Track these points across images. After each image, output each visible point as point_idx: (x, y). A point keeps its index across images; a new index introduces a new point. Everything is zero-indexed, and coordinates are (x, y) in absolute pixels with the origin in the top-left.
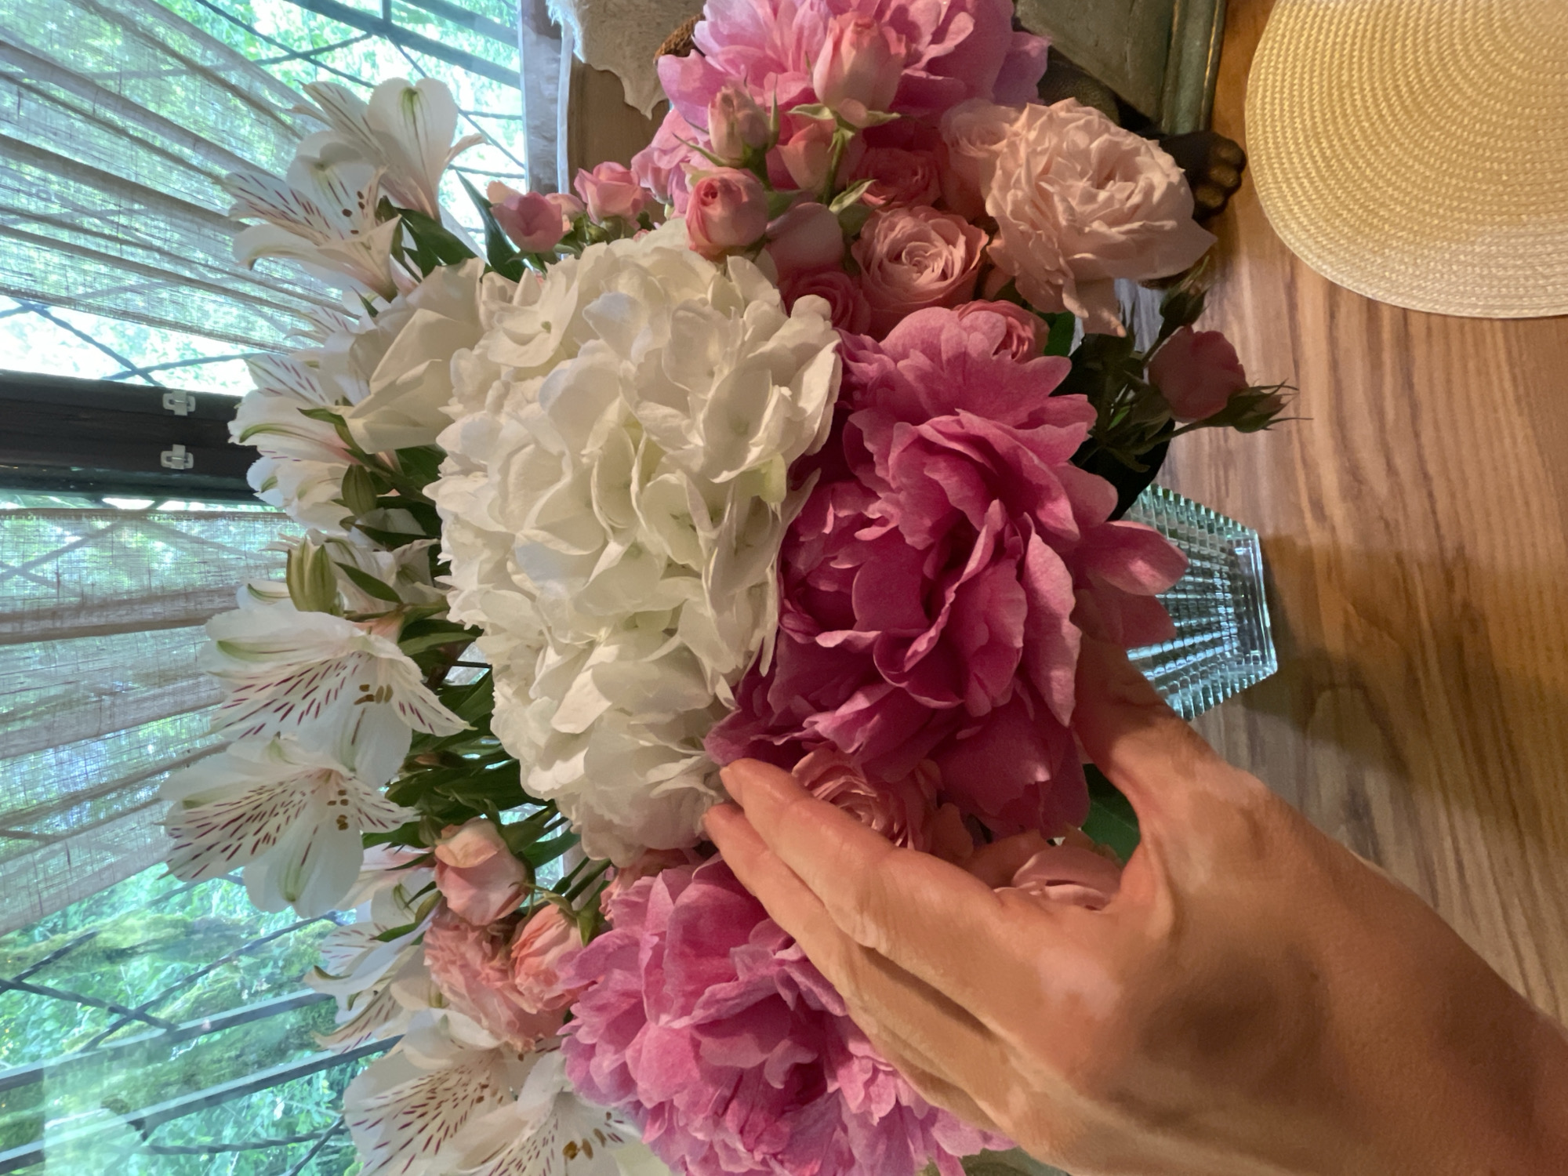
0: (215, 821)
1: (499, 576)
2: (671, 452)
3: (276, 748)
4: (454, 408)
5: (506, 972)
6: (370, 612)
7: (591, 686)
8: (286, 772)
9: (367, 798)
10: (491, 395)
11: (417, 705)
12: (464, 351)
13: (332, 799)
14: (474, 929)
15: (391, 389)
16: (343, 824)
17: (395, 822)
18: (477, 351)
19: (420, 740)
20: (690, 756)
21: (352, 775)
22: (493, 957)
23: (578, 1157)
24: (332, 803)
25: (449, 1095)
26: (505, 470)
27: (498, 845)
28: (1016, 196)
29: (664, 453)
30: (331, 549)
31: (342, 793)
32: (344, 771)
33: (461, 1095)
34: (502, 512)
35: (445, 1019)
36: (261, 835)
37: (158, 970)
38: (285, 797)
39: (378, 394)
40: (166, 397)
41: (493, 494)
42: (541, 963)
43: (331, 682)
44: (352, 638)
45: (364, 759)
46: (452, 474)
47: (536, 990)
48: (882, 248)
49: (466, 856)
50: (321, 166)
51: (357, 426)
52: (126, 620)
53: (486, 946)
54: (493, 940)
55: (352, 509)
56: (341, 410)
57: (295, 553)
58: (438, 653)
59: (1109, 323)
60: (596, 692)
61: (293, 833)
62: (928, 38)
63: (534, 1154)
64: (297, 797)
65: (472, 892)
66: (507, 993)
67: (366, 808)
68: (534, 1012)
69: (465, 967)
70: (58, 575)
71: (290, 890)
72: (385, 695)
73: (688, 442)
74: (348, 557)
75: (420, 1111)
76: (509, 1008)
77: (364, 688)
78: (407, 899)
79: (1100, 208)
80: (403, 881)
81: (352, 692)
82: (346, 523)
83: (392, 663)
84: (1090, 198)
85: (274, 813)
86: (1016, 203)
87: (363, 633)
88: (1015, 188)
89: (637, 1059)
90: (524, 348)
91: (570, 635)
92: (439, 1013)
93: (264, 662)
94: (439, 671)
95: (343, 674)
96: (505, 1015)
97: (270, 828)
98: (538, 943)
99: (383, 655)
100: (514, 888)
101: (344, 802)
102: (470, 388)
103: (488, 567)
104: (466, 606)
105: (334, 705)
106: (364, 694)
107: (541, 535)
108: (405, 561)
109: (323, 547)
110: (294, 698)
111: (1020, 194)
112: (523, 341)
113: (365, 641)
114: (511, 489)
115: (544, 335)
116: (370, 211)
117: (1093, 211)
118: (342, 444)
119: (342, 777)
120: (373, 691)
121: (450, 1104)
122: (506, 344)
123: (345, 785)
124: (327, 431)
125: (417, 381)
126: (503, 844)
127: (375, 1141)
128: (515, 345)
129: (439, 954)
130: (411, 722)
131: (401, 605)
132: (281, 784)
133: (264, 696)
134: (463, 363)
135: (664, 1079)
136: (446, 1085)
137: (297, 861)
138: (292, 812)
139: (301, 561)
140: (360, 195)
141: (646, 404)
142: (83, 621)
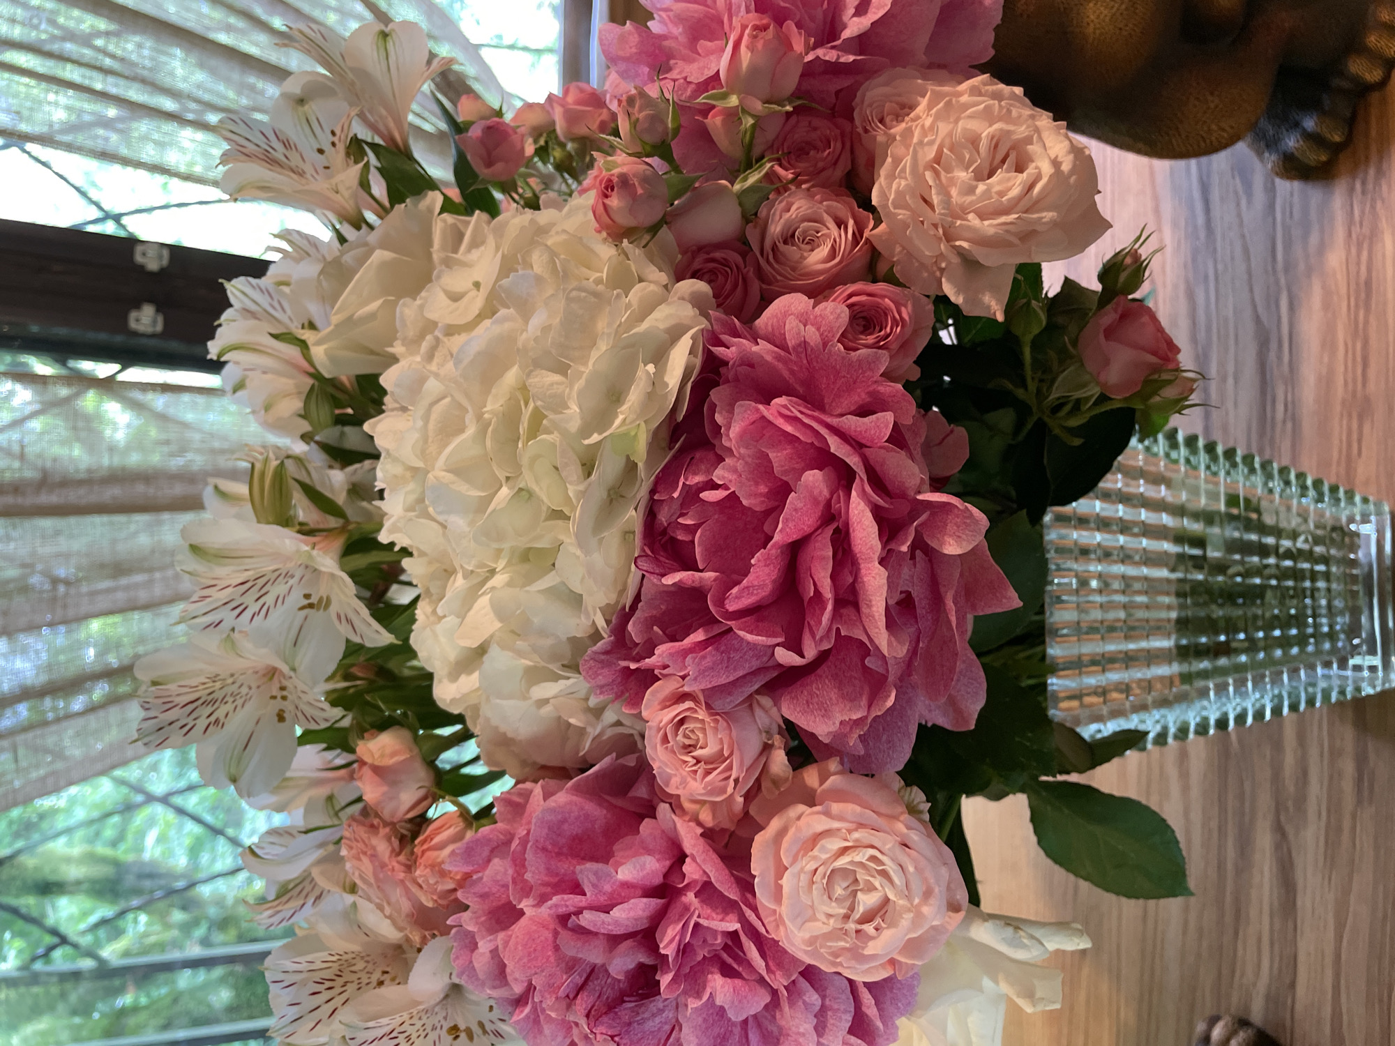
0: (177, 700)
1: (419, 507)
2: (551, 416)
3: (229, 641)
4: (397, 349)
5: (409, 868)
6: (321, 526)
7: (488, 609)
8: (238, 664)
9: (302, 695)
10: (425, 346)
11: (352, 616)
12: (408, 300)
13: (274, 694)
14: (386, 824)
15: (349, 322)
16: (281, 717)
17: (326, 720)
18: (418, 302)
19: (353, 649)
20: (568, 678)
21: (292, 674)
22: (398, 854)
23: (459, 1040)
24: (274, 697)
25: (354, 977)
26: (426, 418)
27: (411, 751)
28: (899, 184)
29: (546, 417)
30: (289, 464)
31: (283, 688)
32: (285, 668)
33: (365, 981)
34: (423, 452)
35: (354, 905)
36: (213, 719)
37: (85, 914)
38: (234, 688)
39: (337, 326)
40: (139, 249)
41: (416, 435)
42: (438, 857)
43: (279, 589)
44: (298, 551)
45: (305, 658)
46: (393, 410)
47: (432, 881)
48: (776, 228)
49: (382, 756)
50: (301, 101)
51: (318, 353)
52: (84, 501)
53: (396, 843)
54: (402, 839)
55: (311, 423)
56: (307, 335)
57: (258, 466)
58: (381, 570)
59: (989, 307)
60: (492, 615)
61: (239, 721)
62: (851, 11)
63: (423, 1034)
64: (244, 690)
65: (385, 789)
66: (408, 884)
67: (302, 706)
68: (430, 905)
69: (374, 856)
70: (22, 447)
71: (233, 771)
72: (325, 604)
73: (568, 408)
74: (304, 472)
75: (328, 984)
76: (409, 899)
77: (307, 596)
78: (337, 808)
79: (979, 200)
80: (336, 792)
81: (296, 599)
82: (306, 437)
83: (333, 576)
84: (971, 190)
85: (224, 701)
86: (898, 192)
87: (307, 548)
88: (901, 178)
89: (506, 943)
90: (456, 304)
91: (473, 562)
92: (349, 899)
93: (225, 565)
94: (381, 588)
95: (291, 582)
96: (406, 906)
97: (220, 713)
98: (437, 840)
99: (323, 569)
100: (422, 793)
101: (284, 698)
102: (411, 333)
103: (412, 498)
104: (394, 530)
105: (281, 609)
106: (306, 602)
107: (449, 477)
108: (355, 479)
109: (282, 463)
110: (249, 599)
111: (903, 183)
112: (455, 297)
113: (310, 557)
114: (431, 434)
115: (474, 292)
116: (341, 147)
117: (971, 203)
118: (305, 364)
119: (284, 676)
120: (314, 600)
121: (354, 986)
122: (442, 299)
123: (285, 683)
124: (292, 352)
125: (372, 316)
126: (416, 751)
127: (288, 1000)
128: (449, 302)
129: (354, 844)
130: (345, 631)
131: (347, 522)
132: (232, 675)
133: (224, 595)
134: (407, 311)
135: (525, 960)
136: (353, 969)
137: (240, 746)
138: (239, 702)
139: (263, 474)
140: (333, 133)
141: (538, 371)
142: (45, 499)
